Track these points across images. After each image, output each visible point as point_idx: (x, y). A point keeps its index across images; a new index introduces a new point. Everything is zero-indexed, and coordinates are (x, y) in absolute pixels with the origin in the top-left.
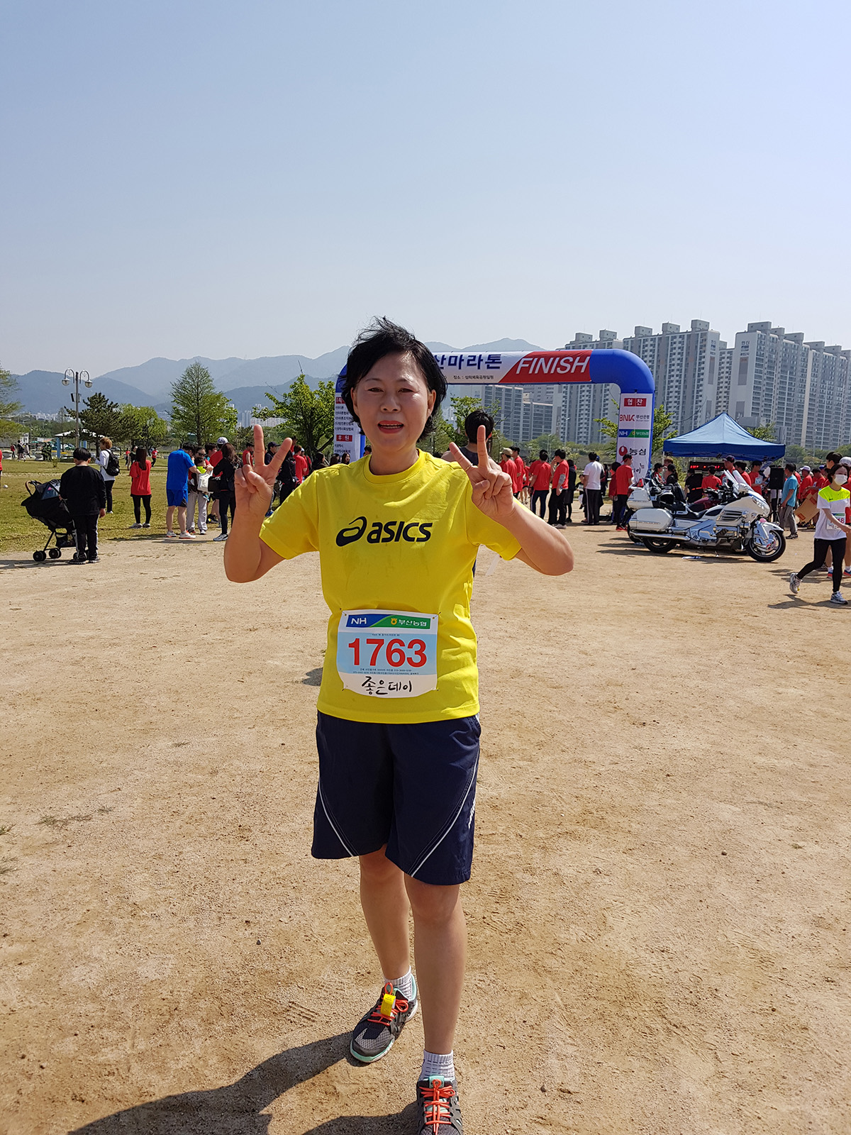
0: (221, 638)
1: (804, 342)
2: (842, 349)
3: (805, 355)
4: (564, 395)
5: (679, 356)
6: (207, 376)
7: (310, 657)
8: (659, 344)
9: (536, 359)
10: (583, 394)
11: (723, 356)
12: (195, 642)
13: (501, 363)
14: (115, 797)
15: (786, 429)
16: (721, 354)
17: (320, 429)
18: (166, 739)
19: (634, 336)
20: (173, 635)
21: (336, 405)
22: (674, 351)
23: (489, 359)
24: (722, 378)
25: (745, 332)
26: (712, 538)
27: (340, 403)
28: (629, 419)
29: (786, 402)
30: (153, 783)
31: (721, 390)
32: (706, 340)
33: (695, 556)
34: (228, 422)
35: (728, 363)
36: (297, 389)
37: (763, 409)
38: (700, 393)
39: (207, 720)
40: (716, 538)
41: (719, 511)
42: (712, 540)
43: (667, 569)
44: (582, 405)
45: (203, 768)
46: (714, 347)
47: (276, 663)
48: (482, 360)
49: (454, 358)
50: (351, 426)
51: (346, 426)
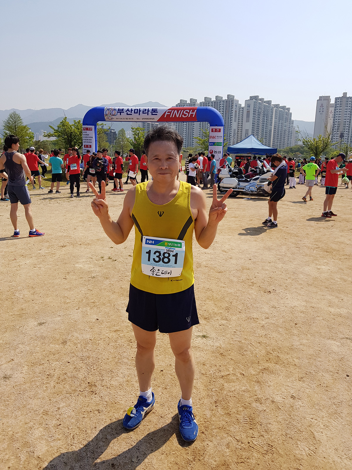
0: (48, 252)
1: (272, 104)
2: (286, 107)
3: (272, 110)
4: (176, 126)
5: (223, 110)
6: (19, 117)
7: (96, 261)
8: (214, 105)
9: (173, 111)
10: (184, 126)
11: (240, 110)
12: (36, 255)
13: (157, 112)
14: (11, 366)
15: (265, 141)
16: (239, 109)
17: (75, 142)
18: (33, 320)
19: (204, 101)
20: (23, 251)
21: (83, 131)
22: (220, 108)
23: (152, 110)
24: (240, 119)
25: (249, 100)
26: (255, 190)
27: (85, 130)
28: (214, 137)
29: (265, 129)
30: (32, 353)
31: (239, 124)
32: (233, 103)
33: (248, 198)
34: (30, 138)
35: (242, 113)
36: (63, 124)
37: (256, 132)
38: (231, 126)
39: (52, 305)
40: (257, 190)
41: (258, 178)
42: (255, 191)
43: (239, 205)
44: (184, 131)
45: (58, 340)
46: (237, 106)
47: (80, 266)
48: (149, 111)
49: (137, 110)
50: (91, 141)
51: (88, 141)
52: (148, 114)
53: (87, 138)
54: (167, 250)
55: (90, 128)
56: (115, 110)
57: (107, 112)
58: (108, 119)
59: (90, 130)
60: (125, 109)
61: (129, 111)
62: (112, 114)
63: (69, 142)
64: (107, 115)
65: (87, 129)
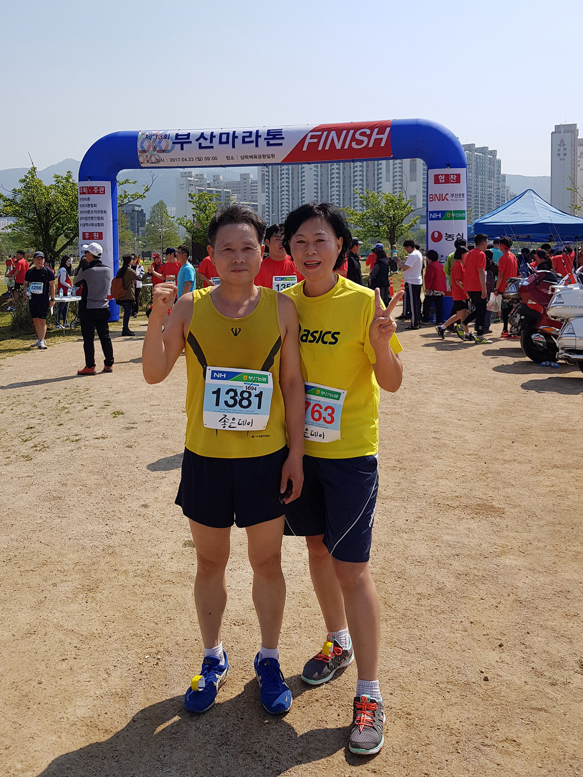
9: (325, 133)
13: (283, 138)
21: (80, 196)
23: (268, 135)
24: (396, 176)
27: (85, 193)
36: (27, 184)
48: (260, 136)
49: (226, 135)
50: (101, 222)
51: (94, 222)
52: (257, 145)
53: (91, 215)
54: (246, 387)
55: (98, 188)
56: (166, 137)
57: (146, 145)
58: (148, 162)
59: (98, 193)
60: (195, 135)
61: (206, 139)
62: (158, 149)
63: (41, 228)
64: (145, 151)
65: (91, 190)
